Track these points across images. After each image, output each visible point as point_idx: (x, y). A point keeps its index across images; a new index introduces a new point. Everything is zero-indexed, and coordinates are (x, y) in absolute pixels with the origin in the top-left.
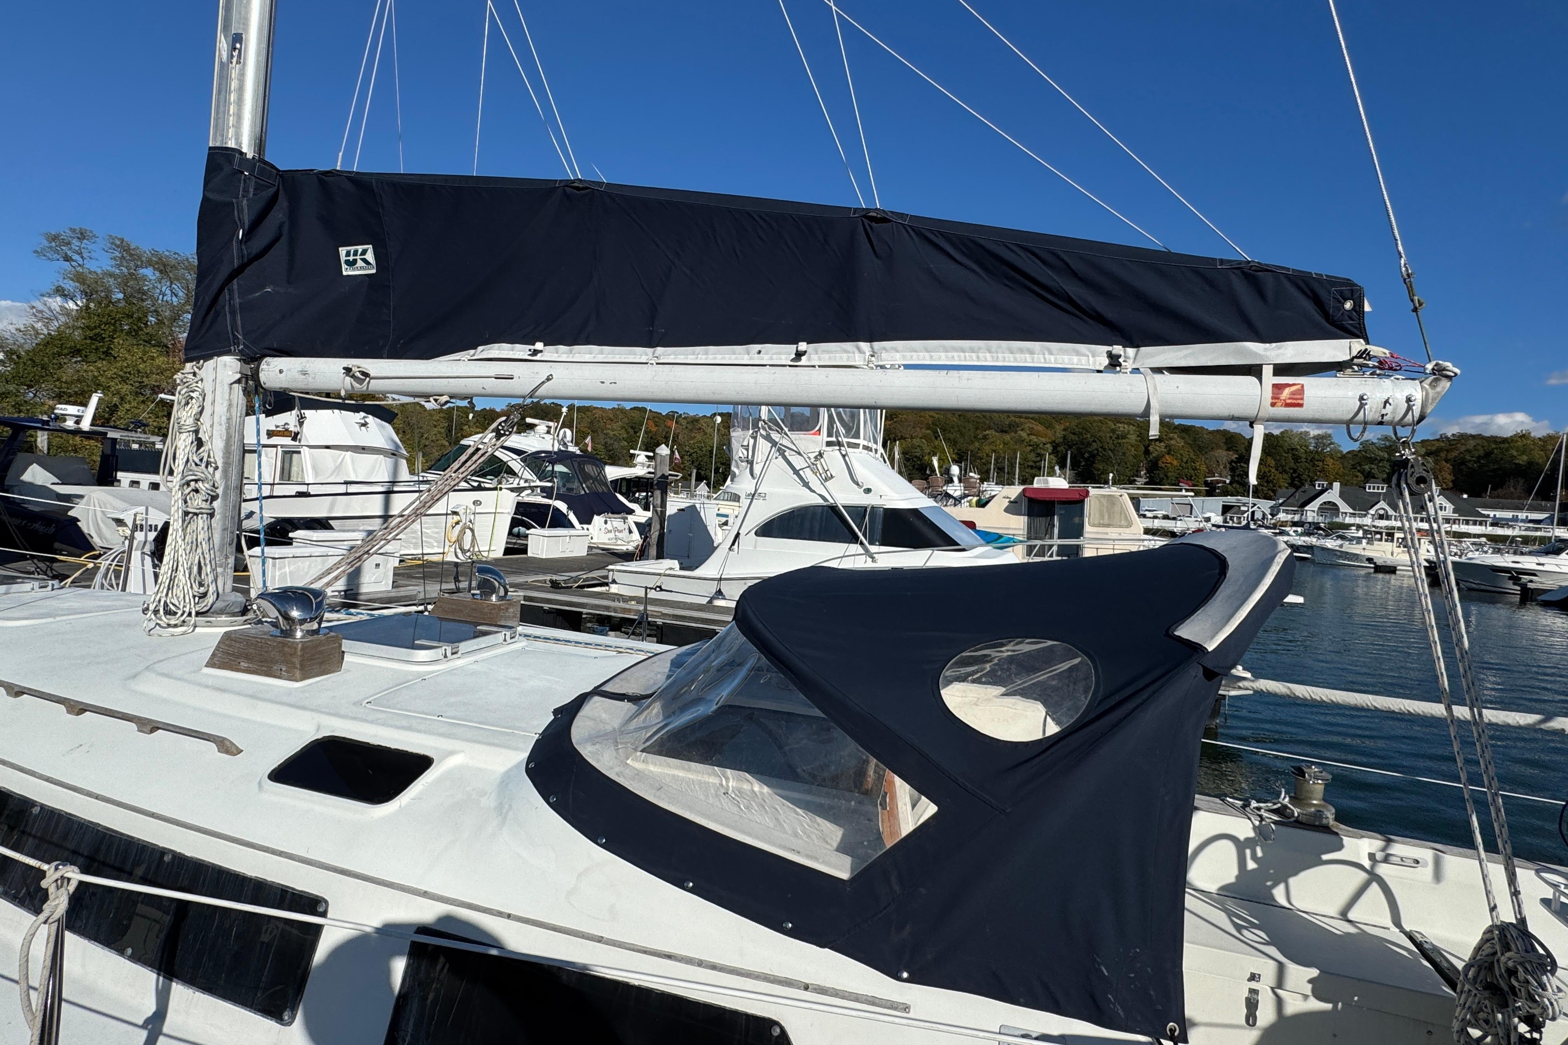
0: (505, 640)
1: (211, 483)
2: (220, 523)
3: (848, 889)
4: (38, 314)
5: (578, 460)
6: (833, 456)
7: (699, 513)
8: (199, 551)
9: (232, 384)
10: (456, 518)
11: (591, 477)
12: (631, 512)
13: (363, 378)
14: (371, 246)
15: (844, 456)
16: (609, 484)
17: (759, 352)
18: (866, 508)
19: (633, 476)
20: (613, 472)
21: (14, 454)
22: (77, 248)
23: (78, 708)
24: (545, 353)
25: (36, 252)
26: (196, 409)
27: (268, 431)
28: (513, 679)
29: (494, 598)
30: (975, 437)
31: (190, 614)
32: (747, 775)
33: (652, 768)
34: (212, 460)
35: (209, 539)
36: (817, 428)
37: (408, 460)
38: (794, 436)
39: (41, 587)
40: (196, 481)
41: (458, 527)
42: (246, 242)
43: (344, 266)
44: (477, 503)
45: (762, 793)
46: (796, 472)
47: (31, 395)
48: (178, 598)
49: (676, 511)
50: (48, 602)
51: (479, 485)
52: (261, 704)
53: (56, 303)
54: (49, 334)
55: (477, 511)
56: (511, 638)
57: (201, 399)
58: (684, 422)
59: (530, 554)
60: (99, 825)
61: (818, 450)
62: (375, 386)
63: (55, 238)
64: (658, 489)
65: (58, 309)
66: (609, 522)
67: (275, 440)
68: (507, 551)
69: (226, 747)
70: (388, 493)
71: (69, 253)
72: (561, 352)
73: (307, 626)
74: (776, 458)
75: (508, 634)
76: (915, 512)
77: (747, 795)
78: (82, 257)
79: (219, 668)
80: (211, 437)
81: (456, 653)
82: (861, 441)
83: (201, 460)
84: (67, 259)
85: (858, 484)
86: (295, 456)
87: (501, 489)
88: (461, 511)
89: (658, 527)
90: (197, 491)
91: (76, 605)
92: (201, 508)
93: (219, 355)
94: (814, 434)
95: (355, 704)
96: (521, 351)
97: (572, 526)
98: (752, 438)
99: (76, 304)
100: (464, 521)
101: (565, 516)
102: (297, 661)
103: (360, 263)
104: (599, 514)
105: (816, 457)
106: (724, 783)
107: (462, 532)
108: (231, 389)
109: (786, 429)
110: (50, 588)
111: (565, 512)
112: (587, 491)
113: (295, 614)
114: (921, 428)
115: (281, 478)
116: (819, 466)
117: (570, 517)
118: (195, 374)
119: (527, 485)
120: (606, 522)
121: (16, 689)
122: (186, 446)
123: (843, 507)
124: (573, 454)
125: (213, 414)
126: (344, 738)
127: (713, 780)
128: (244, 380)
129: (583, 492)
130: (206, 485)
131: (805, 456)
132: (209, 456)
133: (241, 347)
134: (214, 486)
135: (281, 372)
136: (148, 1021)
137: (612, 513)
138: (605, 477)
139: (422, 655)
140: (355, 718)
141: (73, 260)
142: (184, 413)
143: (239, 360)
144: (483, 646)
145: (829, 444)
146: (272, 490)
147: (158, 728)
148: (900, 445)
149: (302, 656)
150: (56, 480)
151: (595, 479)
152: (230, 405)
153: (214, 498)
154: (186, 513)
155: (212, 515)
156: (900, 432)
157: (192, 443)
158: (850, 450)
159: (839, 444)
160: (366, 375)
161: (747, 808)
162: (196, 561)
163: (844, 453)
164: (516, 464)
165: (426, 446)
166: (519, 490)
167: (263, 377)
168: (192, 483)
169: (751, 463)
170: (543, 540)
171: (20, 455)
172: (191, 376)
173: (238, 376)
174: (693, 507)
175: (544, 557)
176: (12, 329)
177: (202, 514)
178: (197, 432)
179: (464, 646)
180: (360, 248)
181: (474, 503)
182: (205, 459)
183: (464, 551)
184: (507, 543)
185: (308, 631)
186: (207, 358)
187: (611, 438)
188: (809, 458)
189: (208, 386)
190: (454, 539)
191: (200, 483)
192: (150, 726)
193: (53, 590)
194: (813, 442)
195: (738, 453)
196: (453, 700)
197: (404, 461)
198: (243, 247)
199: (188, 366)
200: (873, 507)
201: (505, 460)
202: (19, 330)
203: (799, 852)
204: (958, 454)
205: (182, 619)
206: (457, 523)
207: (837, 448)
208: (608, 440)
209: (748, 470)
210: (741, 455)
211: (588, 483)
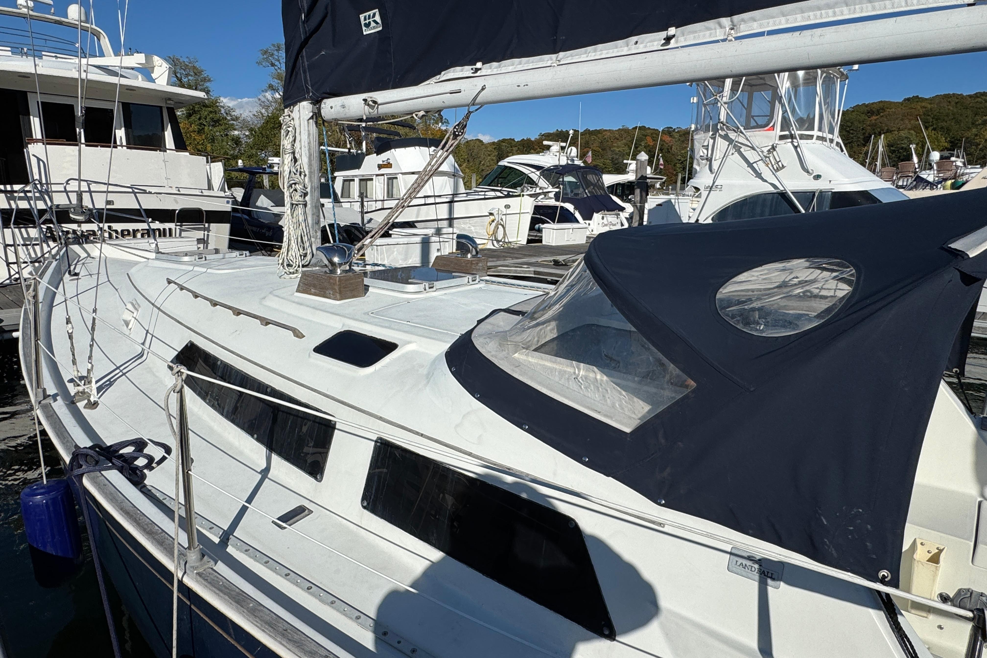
0: (468, 282)
1: (303, 185)
2: (311, 210)
3: (628, 439)
4: (264, 105)
5: (582, 170)
6: (786, 147)
7: (674, 206)
8: (301, 227)
9: (308, 120)
10: (492, 218)
11: (592, 184)
12: (622, 209)
13: (374, 105)
14: (377, 10)
15: (796, 148)
16: (606, 189)
17: (636, 43)
18: (814, 193)
19: (626, 181)
20: (609, 179)
21: (252, 190)
22: (277, 57)
23: (238, 312)
24: (483, 70)
25: (257, 63)
26: (291, 139)
27: (378, 165)
28: (463, 304)
29: (469, 256)
30: (973, 124)
31: (299, 266)
32: (595, 368)
33: (530, 359)
34: (302, 170)
35: (305, 220)
36: (771, 124)
37: (463, 179)
38: (748, 133)
39: (240, 255)
40: (295, 184)
41: (494, 224)
42: (307, 21)
43: (364, 28)
44: (507, 207)
45: (602, 380)
46: (750, 165)
47: (263, 155)
48: (292, 256)
49: (655, 205)
50: (242, 262)
51: (508, 194)
52: (318, 312)
53: (268, 95)
54: (268, 116)
55: (508, 213)
56: (473, 281)
57: (293, 131)
58: (677, 136)
59: (544, 243)
60: (242, 371)
61: (771, 144)
62: (383, 109)
63: (266, 52)
64: (638, 188)
65: (271, 99)
66: (605, 218)
67: (383, 171)
68: (529, 241)
69: (298, 334)
70: (451, 202)
71: (273, 61)
72: (494, 67)
73: (343, 267)
74: (733, 154)
75: (470, 278)
76: (865, 195)
77: (590, 380)
78: (280, 63)
79: (302, 293)
80: (301, 156)
81: (432, 287)
82: (816, 133)
83: (297, 171)
84: (273, 65)
85: (808, 172)
86: (394, 180)
87: (523, 195)
88: (495, 213)
89: (638, 218)
90: (296, 190)
91: (252, 263)
92: (299, 201)
93: (300, 101)
94: (769, 130)
95: (365, 314)
96: (467, 71)
97: (577, 221)
98: (712, 138)
99: (280, 94)
100: (497, 220)
101: (573, 215)
102: (337, 288)
103: (373, 24)
104: (597, 212)
105: (769, 151)
106: (577, 372)
107: (497, 228)
108: (308, 123)
109: (742, 128)
110: (244, 255)
111: (572, 211)
112: (589, 195)
113: (336, 260)
114: (910, 120)
115: (388, 196)
116: (771, 158)
117: (575, 215)
118: (289, 116)
119: (541, 191)
120: (603, 218)
121: (214, 302)
122: (289, 163)
123: (792, 193)
124: (579, 167)
125: (300, 141)
126: (355, 332)
127: (570, 370)
128: (314, 117)
129: (585, 196)
130: (301, 187)
131: (758, 150)
132: (301, 168)
133: (311, 94)
134: (304, 186)
135: (331, 108)
136: (262, 471)
137: (608, 211)
138: (603, 184)
139: (411, 288)
140: (361, 321)
141: (276, 66)
142: (286, 141)
143: (311, 103)
144: (453, 285)
145: (782, 138)
146: (383, 205)
147: (270, 323)
148: (886, 138)
149: (339, 285)
150: (273, 204)
151: (595, 185)
152: (309, 134)
153: (305, 194)
154: (292, 204)
155: (305, 205)
156: (887, 125)
157: (292, 160)
158: (802, 142)
159: (792, 137)
160: (375, 102)
161: (586, 388)
162: (300, 234)
163: (796, 144)
164: (535, 175)
165: (483, 170)
166: (535, 196)
167: (323, 112)
168: (293, 186)
169: (710, 160)
170: (553, 232)
171: (255, 190)
172: (287, 117)
173: (311, 114)
174: (669, 202)
175: (554, 245)
176: (251, 114)
177: (300, 204)
178: (294, 153)
179: (437, 284)
180: (371, 13)
181: (505, 207)
182: (299, 170)
183: (498, 241)
184: (529, 235)
185: (343, 271)
186: (294, 104)
187: (616, 154)
188: (762, 152)
189: (297, 122)
190: (491, 233)
191: (297, 185)
192: (266, 322)
193: (246, 256)
194: (767, 137)
195: (700, 152)
196: (420, 313)
197: (461, 180)
198: (306, 25)
199: (286, 110)
200: (821, 192)
201: (527, 173)
202: (254, 115)
203: (599, 412)
204: (951, 142)
205: (295, 269)
206: (493, 221)
207: (790, 140)
208: (614, 156)
209: (708, 166)
210: (702, 154)
211: (590, 189)
